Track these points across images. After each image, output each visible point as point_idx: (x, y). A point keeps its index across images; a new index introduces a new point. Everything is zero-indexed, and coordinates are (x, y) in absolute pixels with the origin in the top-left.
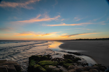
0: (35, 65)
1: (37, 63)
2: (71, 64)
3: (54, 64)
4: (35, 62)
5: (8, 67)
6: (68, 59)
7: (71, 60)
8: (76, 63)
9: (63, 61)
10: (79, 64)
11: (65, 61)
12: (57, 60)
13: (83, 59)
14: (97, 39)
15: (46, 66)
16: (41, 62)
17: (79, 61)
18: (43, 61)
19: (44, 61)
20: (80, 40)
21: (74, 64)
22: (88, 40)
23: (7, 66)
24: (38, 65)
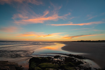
0: (35, 68)
1: (37, 66)
2: (73, 68)
3: (55, 67)
4: (35, 64)
5: (9, 69)
6: (70, 63)
7: (73, 63)
8: (77, 67)
9: (64, 64)
10: (82, 68)
11: (66, 64)
12: (58, 63)
13: (85, 62)
14: (99, 41)
15: (47, 69)
16: (41, 64)
17: (81, 65)
18: (43, 64)
19: (45, 64)
20: (82, 41)
21: (76, 68)
22: (90, 41)
23: (8, 67)
24: (38, 68)
